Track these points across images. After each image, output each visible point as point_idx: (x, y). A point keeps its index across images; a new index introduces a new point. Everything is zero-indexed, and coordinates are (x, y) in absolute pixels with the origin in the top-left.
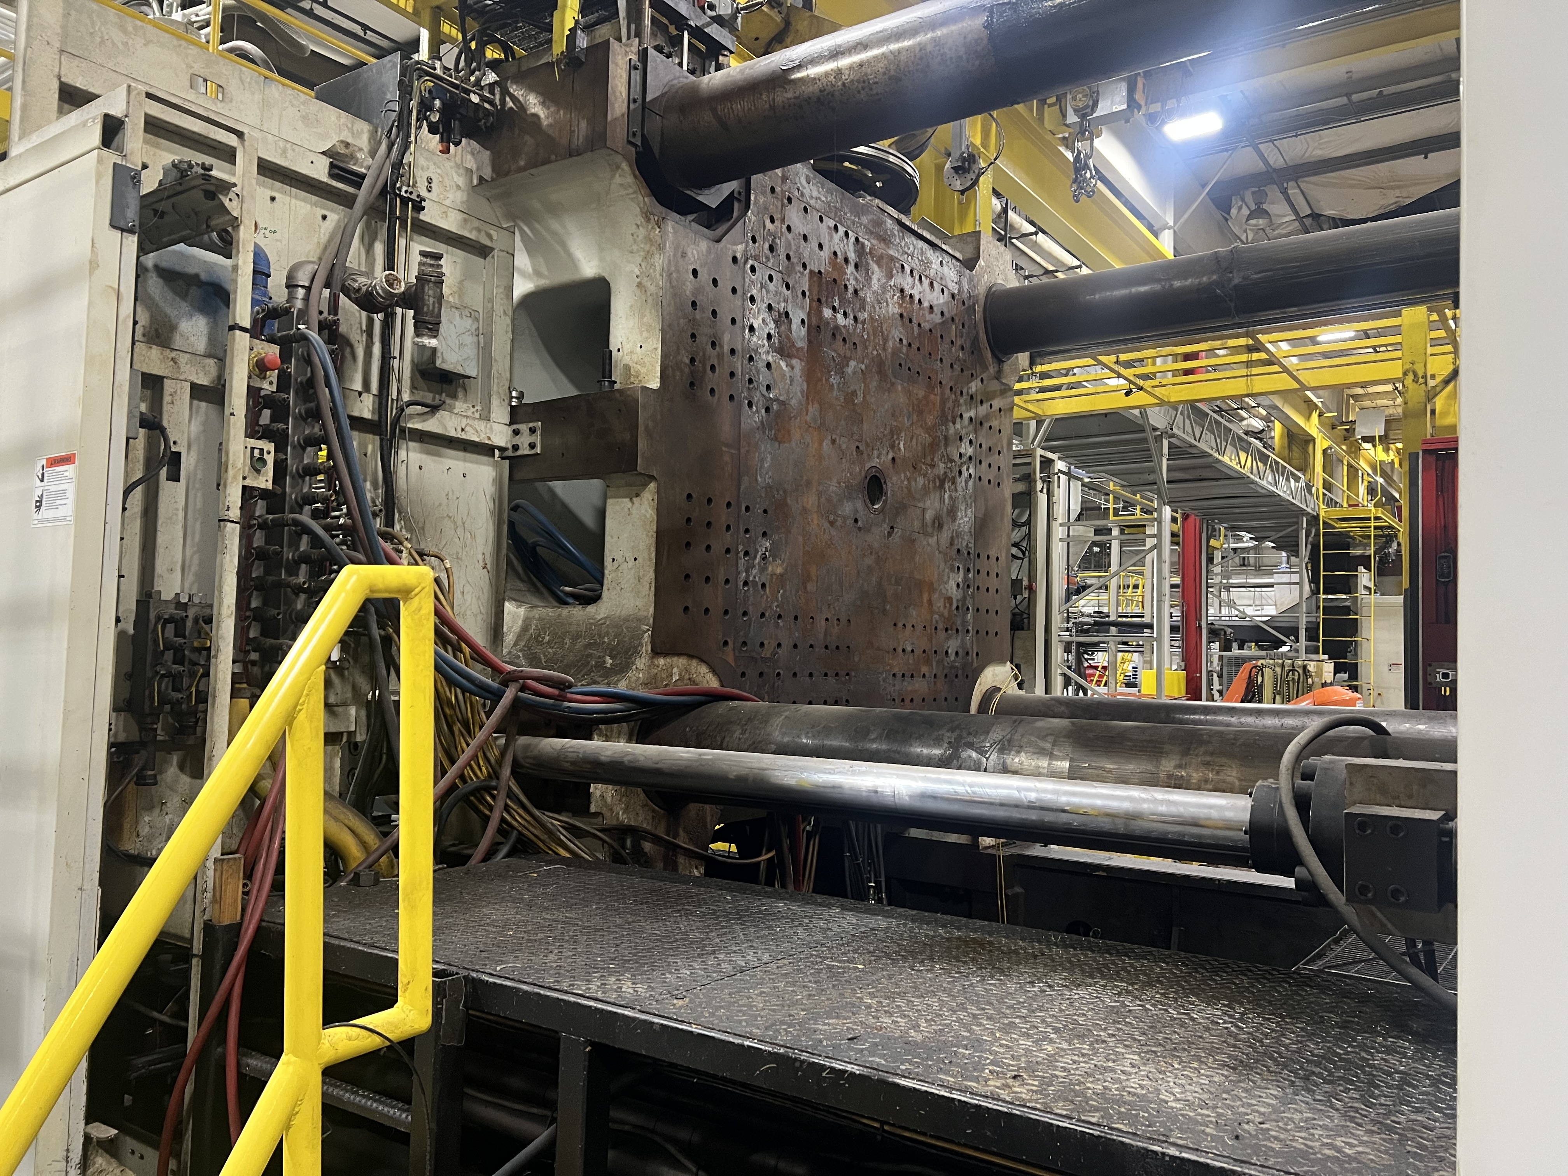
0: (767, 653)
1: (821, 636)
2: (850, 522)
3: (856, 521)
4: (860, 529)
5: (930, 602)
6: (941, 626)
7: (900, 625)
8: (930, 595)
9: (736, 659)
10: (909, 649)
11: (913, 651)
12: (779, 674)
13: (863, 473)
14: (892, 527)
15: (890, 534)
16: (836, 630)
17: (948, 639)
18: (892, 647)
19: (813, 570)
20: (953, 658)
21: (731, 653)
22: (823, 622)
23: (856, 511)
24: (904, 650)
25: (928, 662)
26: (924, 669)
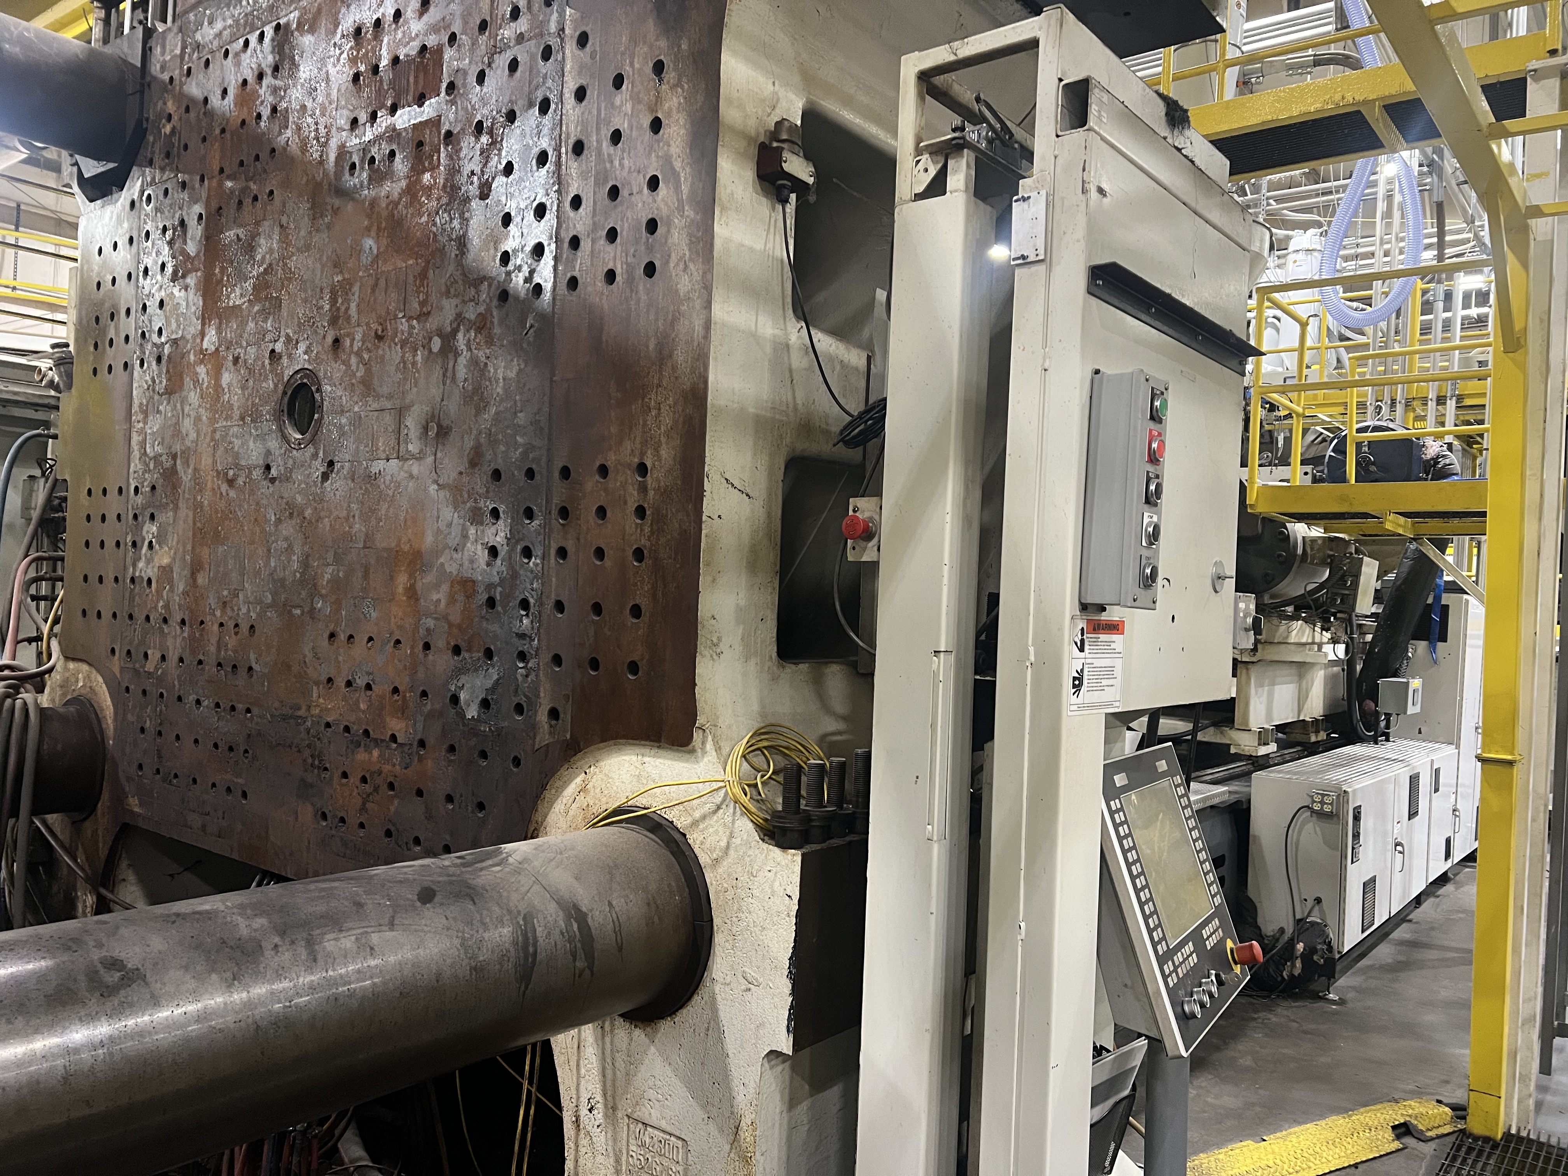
0: (150, 666)
1: (213, 649)
2: (257, 474)
3: (268, 468)
4: (273, 480)
5: (412, 593)
6: (440, 642)
7: (343, 637)
8: (411, 576)
9: (122, 669)
10: (361, 682)
11: (368, 687)
12: (162, 695)
13: (281, 387)
14: (331, 464)
15: (325, 477)
16: (231, 641)
17: (459, 672)
18: (324, 678)
19: (205, 553)
20: (472, 712)
21: (117, 663)
22: (216, 627)
23: (268, 453)
24: (349, 684)
25: (402, 711)
26: (396, 725)
